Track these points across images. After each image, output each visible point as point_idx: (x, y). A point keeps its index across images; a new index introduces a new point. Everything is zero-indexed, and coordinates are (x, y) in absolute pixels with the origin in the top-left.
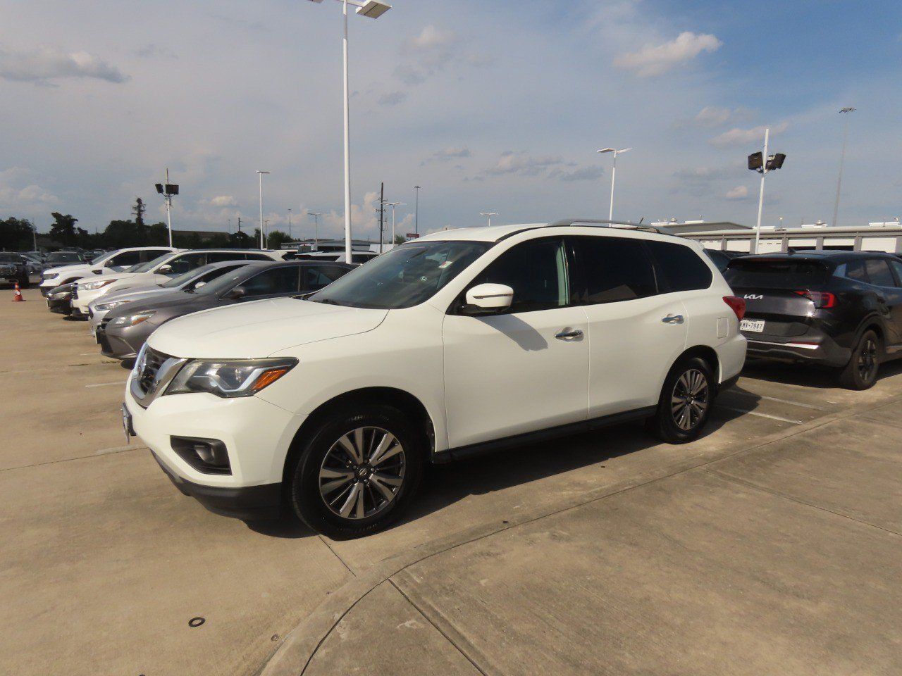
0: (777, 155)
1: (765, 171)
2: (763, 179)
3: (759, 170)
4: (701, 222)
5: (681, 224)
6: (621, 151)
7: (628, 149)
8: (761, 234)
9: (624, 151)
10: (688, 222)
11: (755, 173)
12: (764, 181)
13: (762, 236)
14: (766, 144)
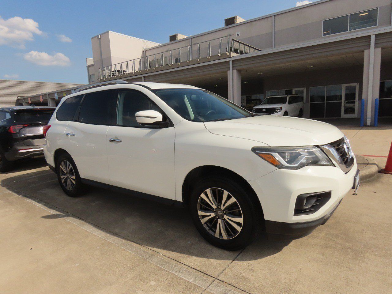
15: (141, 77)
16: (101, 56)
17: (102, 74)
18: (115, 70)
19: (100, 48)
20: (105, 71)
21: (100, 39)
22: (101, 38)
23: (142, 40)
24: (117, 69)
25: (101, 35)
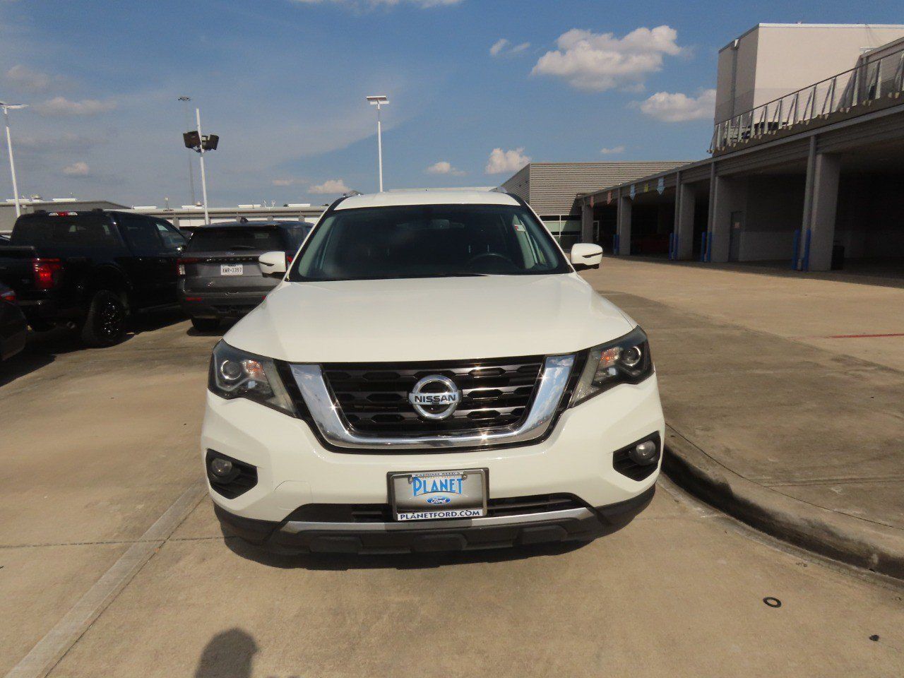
0: (212, 136)
1: (203, 151)
2: (202, 158)
3: (196, 148)
4: (73, 200)
5: (48, 202)
6: (13, 107)
7: (23, 106)
8: (209, 213)
9: (18, 107)
10: (56, 200)
11: (192, 151)
12: (202, 159)
13: (211, 215)
14: (199, 123)
15: (808, 139)
16: (734, 91)
17: (722, 136)
18: (763, 121)
19: (735, 70)
20: (728, 128)
21: (737, 48)
22: (741, 47)
23: (863, 25)
24: (770, 120)
25: (740, 39)
